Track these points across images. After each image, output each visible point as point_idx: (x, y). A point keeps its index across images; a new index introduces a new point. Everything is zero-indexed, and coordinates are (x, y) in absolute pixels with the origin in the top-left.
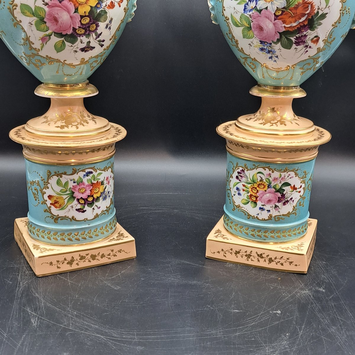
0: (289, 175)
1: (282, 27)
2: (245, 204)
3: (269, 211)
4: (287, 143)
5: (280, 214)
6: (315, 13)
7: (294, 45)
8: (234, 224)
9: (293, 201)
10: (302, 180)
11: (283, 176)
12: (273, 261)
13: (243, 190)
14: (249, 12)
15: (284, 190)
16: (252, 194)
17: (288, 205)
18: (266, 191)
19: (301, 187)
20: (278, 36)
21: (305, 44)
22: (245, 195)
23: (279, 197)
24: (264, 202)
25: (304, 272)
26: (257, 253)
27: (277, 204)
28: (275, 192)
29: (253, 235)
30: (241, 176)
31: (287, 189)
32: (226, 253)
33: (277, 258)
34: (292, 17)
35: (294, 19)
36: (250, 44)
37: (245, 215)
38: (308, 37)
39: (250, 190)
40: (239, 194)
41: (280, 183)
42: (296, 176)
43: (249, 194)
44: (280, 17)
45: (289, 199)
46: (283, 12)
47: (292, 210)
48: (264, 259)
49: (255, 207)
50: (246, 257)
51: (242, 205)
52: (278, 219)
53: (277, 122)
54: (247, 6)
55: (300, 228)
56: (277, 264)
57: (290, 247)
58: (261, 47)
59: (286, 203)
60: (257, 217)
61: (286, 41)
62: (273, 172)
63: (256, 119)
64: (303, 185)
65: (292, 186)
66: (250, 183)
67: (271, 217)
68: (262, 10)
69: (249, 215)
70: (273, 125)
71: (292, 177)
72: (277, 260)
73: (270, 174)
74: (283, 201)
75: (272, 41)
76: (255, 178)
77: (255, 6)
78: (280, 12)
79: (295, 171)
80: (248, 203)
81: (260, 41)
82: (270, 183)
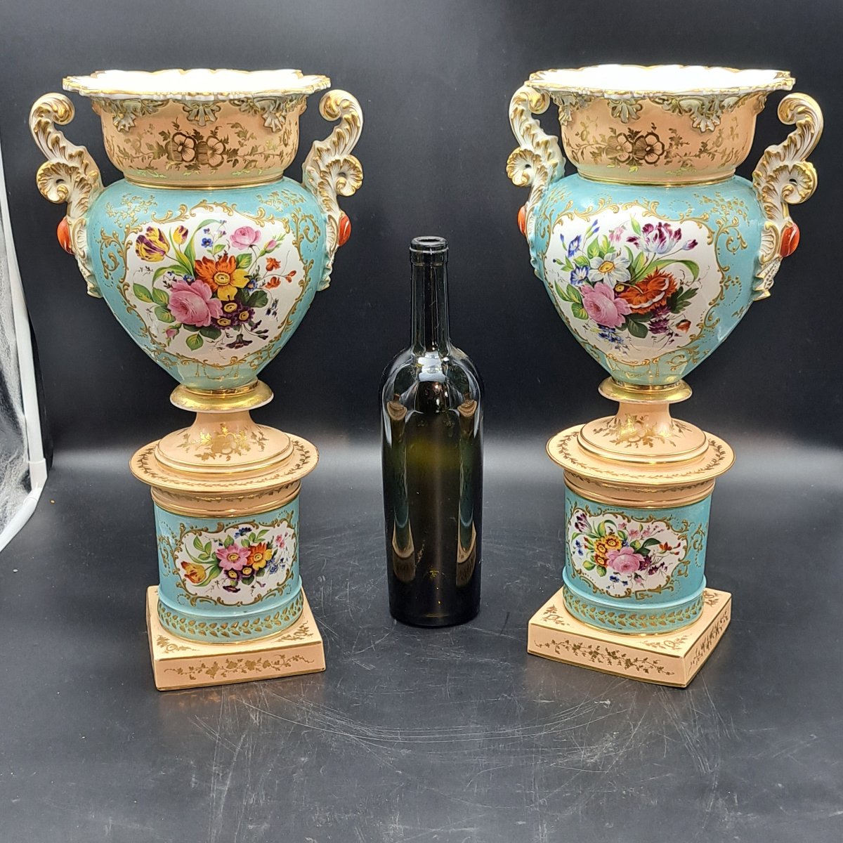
0: (656, 527)
1: (627, 308)
2: (588, 569)
3: (625, 583)
4: (650, 477)
5: (643, 589)
6: (676, 290)
7: (649, 333)
8: (574, 599)
9: (666, 568)
10: (680, 534)
11: (645, 528)
12: (632, 664)
13: (586, 547)
14: (579, 283)
15: (649, 551)
16: (598, 554)
17: (656, 574)
18: (619, 550)
19: (679, 545)
20: (623, 320)
21: (668, 332)
22: (588, 556)
23: (641, 562)
24: (618, 569)
25: (681, 685)
26: (607, 650)
27: (639, 572)
28: (634, 553)
29: (601, 620)
30: (582, 525)
31: (653, 549)
32: (559, 648)
33: (638, 659)
34: (641, 295)
35: (644, 298)
36: (584, 327)
37: (590, 586)
38: (670, 322)
39: (595, 547)
40: (580, 552)
41: (641, 539)
42: (668, 529)
43: (594, 554)
44: (623, 294)
45: (658, 565)
46: (626, 288)
47: (666, 582)
48: (617, 660)
49: (604, 575)
50: (591, 656)
51: (584, 571)
52: (641, 597)
53: (638, 441)
54: (574, 274)
55: (683, 612)
56: (638, 670)
57: (662, 644)
58: (601, 333)
59: (654, 571)
60: (607, 592)
61: (636, 328)
62: (629, 521)
63: (607, 431)
64: (684, 543)
65: (663, 544)
66: (595, 537)
67: (630, 593)
68: (596, 282)
69: (595, 587)
70: (630, 445)
71: (662, 530)
72: (638, 664)
73: (624, 525)
74: (649, 569)
75: (616, 326)
76: (602, 529)
77: (585, 276)
78: (623, 288)
79: (666, 521)
80: (593, 567)
81: (598, 325)
82: (626, 539)
